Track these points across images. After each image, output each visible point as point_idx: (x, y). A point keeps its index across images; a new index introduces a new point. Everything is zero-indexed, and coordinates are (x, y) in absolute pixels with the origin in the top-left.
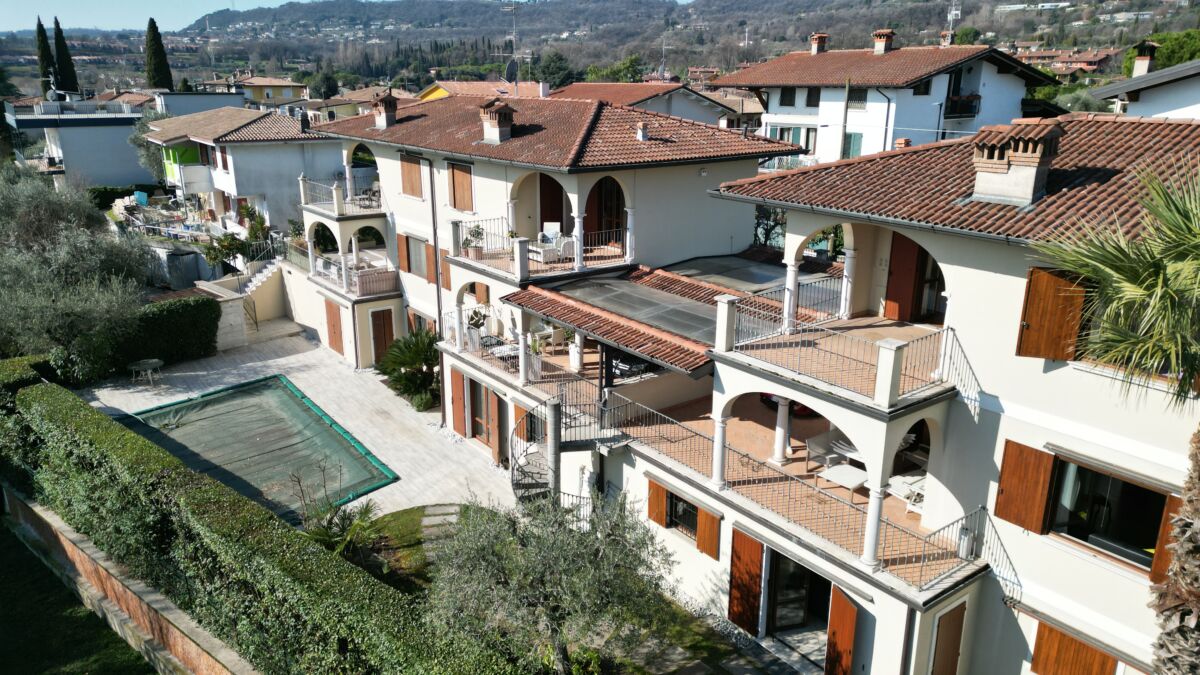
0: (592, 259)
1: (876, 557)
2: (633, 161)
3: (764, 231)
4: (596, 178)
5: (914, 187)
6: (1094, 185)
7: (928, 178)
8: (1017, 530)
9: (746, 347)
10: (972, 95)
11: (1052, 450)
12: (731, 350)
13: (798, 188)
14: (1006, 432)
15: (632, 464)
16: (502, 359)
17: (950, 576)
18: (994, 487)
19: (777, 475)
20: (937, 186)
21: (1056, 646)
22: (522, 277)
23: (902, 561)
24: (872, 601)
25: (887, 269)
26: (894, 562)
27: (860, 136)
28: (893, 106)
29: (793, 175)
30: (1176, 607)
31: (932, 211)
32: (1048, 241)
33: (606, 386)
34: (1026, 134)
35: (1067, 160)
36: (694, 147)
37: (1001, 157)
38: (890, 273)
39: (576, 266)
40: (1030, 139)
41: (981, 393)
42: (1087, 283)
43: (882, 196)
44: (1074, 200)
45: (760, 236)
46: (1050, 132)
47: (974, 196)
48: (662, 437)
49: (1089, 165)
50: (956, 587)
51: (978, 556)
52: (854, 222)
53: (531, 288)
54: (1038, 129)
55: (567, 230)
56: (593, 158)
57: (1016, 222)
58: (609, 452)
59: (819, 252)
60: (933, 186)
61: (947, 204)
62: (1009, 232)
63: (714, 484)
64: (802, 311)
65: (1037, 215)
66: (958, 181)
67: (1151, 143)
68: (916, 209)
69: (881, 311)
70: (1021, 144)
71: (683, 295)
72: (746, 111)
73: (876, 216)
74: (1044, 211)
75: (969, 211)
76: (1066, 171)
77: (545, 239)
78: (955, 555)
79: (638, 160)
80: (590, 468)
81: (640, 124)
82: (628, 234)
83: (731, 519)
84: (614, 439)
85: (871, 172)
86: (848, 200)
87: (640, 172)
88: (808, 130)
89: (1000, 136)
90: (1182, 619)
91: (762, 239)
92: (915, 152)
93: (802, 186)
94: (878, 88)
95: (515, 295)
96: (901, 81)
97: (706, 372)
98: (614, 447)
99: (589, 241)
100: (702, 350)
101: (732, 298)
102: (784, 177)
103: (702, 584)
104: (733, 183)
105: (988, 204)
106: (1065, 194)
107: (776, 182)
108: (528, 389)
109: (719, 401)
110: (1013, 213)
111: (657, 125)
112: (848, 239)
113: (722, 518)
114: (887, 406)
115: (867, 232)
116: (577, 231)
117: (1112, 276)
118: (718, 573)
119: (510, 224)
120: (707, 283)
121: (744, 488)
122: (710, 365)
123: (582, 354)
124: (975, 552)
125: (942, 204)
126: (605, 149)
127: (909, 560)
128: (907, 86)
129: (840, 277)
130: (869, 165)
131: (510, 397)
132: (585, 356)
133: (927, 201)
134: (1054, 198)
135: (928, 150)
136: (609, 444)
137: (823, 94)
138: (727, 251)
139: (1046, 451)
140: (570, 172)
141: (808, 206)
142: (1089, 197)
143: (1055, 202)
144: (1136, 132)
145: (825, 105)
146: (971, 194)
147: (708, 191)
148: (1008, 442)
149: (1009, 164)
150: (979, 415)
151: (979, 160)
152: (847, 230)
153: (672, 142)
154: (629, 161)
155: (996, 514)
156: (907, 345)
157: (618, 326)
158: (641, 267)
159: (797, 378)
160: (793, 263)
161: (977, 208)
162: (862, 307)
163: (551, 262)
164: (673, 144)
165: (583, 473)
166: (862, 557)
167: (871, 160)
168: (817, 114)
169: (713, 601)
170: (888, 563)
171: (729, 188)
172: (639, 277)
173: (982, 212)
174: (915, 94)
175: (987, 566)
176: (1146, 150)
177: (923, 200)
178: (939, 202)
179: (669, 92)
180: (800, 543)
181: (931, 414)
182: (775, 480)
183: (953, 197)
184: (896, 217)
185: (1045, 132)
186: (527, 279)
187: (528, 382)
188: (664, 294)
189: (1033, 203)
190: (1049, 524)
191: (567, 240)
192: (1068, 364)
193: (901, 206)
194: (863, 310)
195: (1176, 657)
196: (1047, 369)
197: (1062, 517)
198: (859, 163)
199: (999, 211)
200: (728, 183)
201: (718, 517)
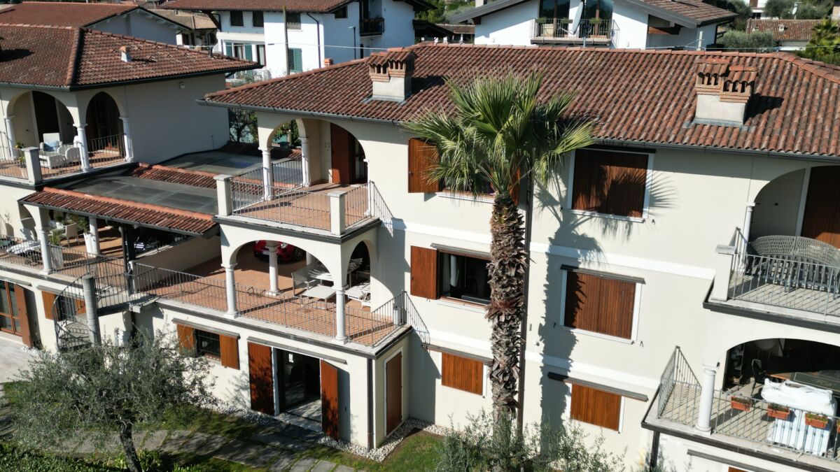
0: (96, 161)
1: (345, 334)
2: (124, 79)
3: (235, 131)
4: (91, 94)
5: (338, 92)
6: (437, 87)
7: (345, 86)
8: (424, 300)
9: (242, 211)
10: (377, 18)
11: (434, 247)
12: (231, 214)
13: (262, 96)
14: (410, 242)
15: (161, 316)
16: (23, 255)
17: (390, 336)
18: (408, 276)
19: (275, 301)
20: (351, 91)
21: (452, 365)
22: (36, 181)
23: (361, 334)
24: (346, 363)
25: (330, 149)
26: (356, 336)
27: (300, 51)
28: (321, 27)
29: (257, 87)
30: (495, 313)
31: (350, 107)
32: (409, 121)
33: (130, 260)
34: (396, 58)
35: (423, 72)
36: (172, 66)
37: (385, 72)
38: (333, 152)
39: (84, 167)
40: (398, 61)
41: (393, 219)
42: (430, 142)
43: (318, 99)
44: (426, 97)
45: (233, 134)
46: (408, 56)
47: (373, 96)
48: (183, 292)
49: (435, 75)
50: (394, 342)
51: (405, 323)
52: (303, 117)
53: (46, 189)
54: (402, 55)
55: (68, 138)
56: (88, 78)
57: (397, 112)
58: (141, 309)
59: (282, 144)
60: (349, 91)
61: (358, 102)
62: (394, 118)
63: (230, 315)
64: (277, 185)
65: (408, 107)
66: (364, 87)
67: (466, 60)
68: (340, 106)
69: (330, 179)
70: (394, 64)
71: (182, 182)
72: (198, 27)
73: (316, 113)
74: (411, 104)
75: (371, 106)
76: (423, 79)
77: (47, 148)
78: (391, 324)
79: (128, 78)
80: (123, 328)
81: (123, 48)
82: (125, 137)
83: (245, 335)
84: (142, 300)
85: (310, 83)
86: (297, 103)
87: (128, 87)
88: (258, 47)
89: (382, 59)
90: (499, 319)
91: (236, 137)
92: (337, 69)
93: (265, 94)
94: (308, 13)
95: (32, 196)
96: (324, 7)
97: (214, 234)
98: (144, 305)
99: (92, 146)
100: (208, 218)
101: (227, 176)
102: (251, 89)
103: (227, 389)
104: (214, 94)
105: (382, 101)
106: (422, 94)
107: (246, 92)
108: (54, 276)
109: (227, 253)
110: (395, 106)
111: (136, 48)
112: (301, 131)
113: (239, 337)
114: (339, 234)
115: (314, 124)
116: (79, 139)
117: (440, 137)
118: (238, 377)
119: (10, 137)
120: (201, 172)
121: (252, 313)
122: (217, 226)
123: (98, 243)
124: (403, 320)
125: (356, 102)
126: (97, 69)
127: (365, 333)
128: (330, 11)
129: (300, 160)
130: (307, 78)
131: (35, 286)
132: (101, 244)
133: (346, 101)
134: (416, 96)
135: (344, 67)
136: (140, 304)
137: (266, 16)
138: (211, 148)
139: (432, 248)
140: (71, 90)
141: (271, 108)
142: (434, 94)
143: (417, 98)
144: (458, 53)
145: (268, 26)
146: (371, 96)
147: (197, 100)
148: (412, 247)
149: (390, 77)
150: (393, 232)
151: (373, 74)
152: (299, 123)
153: (152, 62)
154: (121, 78)
155: (412, 294)
156: (347, 193)
157: (135, 210)
158: (140, 165)
159: (280, 225)
160: (266, 149)
161: (375, 104)
162: (318, 178)
163: (60, 167)
164: (154, 64)
165: (118, 334)
166: (336, 337)
167: (309, 75)
168: (263, 33)
169: (237, 399)
170: (352, 337)
171: (212, 97)
172: (140, 173)
173: (378, 106)
174: (336, 17)
175: (411, 327)
176: (463, 65)
177: (344, 101)
178: (353, 102)
179: (126, 12)
180: (297, 338)
181: (367, 237)
182: (274, 304)
183: (361, 97)
184: (329, 113)
185: (405, 57)
186: (41, 182)
187: (52, 270)
188: (166, 183)
189: (405, 99)
190: (440, 293)
191: (69, 147)
192: (436, 195)
193: (331, 105)
194: (319, 180)
195: (500, 341)
196: (426, 199)
197: (446, 288)
198: (301, 77)
199: (388, 105)
200: (211, 94)
201: (236, 338)
